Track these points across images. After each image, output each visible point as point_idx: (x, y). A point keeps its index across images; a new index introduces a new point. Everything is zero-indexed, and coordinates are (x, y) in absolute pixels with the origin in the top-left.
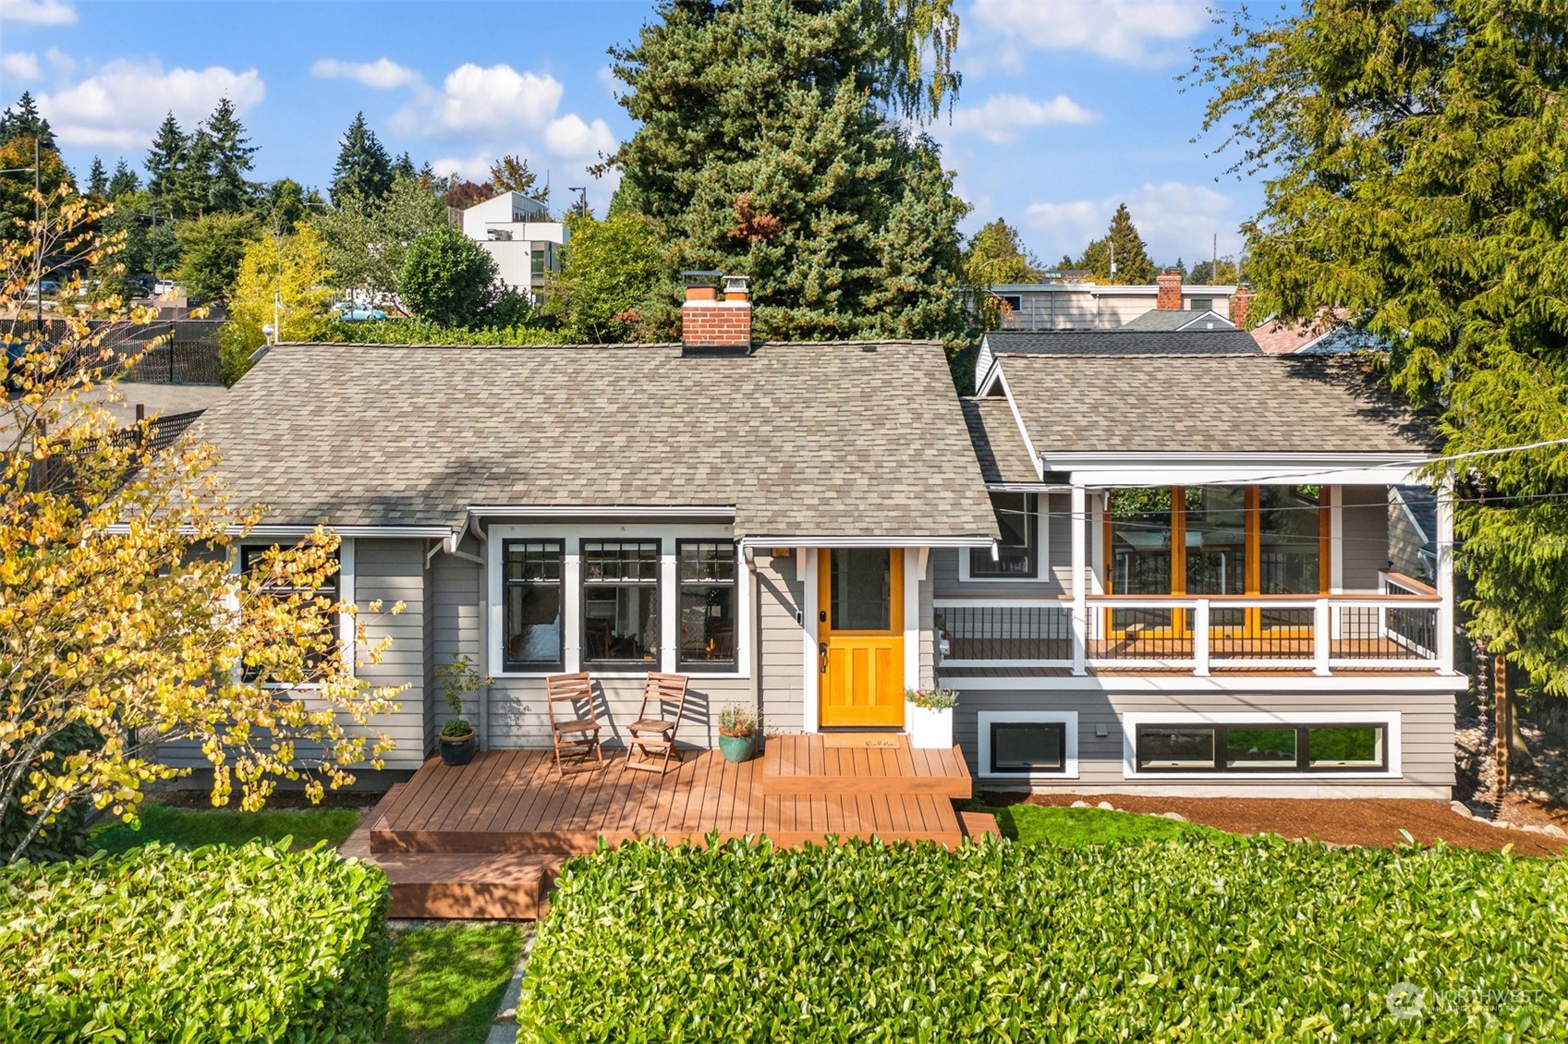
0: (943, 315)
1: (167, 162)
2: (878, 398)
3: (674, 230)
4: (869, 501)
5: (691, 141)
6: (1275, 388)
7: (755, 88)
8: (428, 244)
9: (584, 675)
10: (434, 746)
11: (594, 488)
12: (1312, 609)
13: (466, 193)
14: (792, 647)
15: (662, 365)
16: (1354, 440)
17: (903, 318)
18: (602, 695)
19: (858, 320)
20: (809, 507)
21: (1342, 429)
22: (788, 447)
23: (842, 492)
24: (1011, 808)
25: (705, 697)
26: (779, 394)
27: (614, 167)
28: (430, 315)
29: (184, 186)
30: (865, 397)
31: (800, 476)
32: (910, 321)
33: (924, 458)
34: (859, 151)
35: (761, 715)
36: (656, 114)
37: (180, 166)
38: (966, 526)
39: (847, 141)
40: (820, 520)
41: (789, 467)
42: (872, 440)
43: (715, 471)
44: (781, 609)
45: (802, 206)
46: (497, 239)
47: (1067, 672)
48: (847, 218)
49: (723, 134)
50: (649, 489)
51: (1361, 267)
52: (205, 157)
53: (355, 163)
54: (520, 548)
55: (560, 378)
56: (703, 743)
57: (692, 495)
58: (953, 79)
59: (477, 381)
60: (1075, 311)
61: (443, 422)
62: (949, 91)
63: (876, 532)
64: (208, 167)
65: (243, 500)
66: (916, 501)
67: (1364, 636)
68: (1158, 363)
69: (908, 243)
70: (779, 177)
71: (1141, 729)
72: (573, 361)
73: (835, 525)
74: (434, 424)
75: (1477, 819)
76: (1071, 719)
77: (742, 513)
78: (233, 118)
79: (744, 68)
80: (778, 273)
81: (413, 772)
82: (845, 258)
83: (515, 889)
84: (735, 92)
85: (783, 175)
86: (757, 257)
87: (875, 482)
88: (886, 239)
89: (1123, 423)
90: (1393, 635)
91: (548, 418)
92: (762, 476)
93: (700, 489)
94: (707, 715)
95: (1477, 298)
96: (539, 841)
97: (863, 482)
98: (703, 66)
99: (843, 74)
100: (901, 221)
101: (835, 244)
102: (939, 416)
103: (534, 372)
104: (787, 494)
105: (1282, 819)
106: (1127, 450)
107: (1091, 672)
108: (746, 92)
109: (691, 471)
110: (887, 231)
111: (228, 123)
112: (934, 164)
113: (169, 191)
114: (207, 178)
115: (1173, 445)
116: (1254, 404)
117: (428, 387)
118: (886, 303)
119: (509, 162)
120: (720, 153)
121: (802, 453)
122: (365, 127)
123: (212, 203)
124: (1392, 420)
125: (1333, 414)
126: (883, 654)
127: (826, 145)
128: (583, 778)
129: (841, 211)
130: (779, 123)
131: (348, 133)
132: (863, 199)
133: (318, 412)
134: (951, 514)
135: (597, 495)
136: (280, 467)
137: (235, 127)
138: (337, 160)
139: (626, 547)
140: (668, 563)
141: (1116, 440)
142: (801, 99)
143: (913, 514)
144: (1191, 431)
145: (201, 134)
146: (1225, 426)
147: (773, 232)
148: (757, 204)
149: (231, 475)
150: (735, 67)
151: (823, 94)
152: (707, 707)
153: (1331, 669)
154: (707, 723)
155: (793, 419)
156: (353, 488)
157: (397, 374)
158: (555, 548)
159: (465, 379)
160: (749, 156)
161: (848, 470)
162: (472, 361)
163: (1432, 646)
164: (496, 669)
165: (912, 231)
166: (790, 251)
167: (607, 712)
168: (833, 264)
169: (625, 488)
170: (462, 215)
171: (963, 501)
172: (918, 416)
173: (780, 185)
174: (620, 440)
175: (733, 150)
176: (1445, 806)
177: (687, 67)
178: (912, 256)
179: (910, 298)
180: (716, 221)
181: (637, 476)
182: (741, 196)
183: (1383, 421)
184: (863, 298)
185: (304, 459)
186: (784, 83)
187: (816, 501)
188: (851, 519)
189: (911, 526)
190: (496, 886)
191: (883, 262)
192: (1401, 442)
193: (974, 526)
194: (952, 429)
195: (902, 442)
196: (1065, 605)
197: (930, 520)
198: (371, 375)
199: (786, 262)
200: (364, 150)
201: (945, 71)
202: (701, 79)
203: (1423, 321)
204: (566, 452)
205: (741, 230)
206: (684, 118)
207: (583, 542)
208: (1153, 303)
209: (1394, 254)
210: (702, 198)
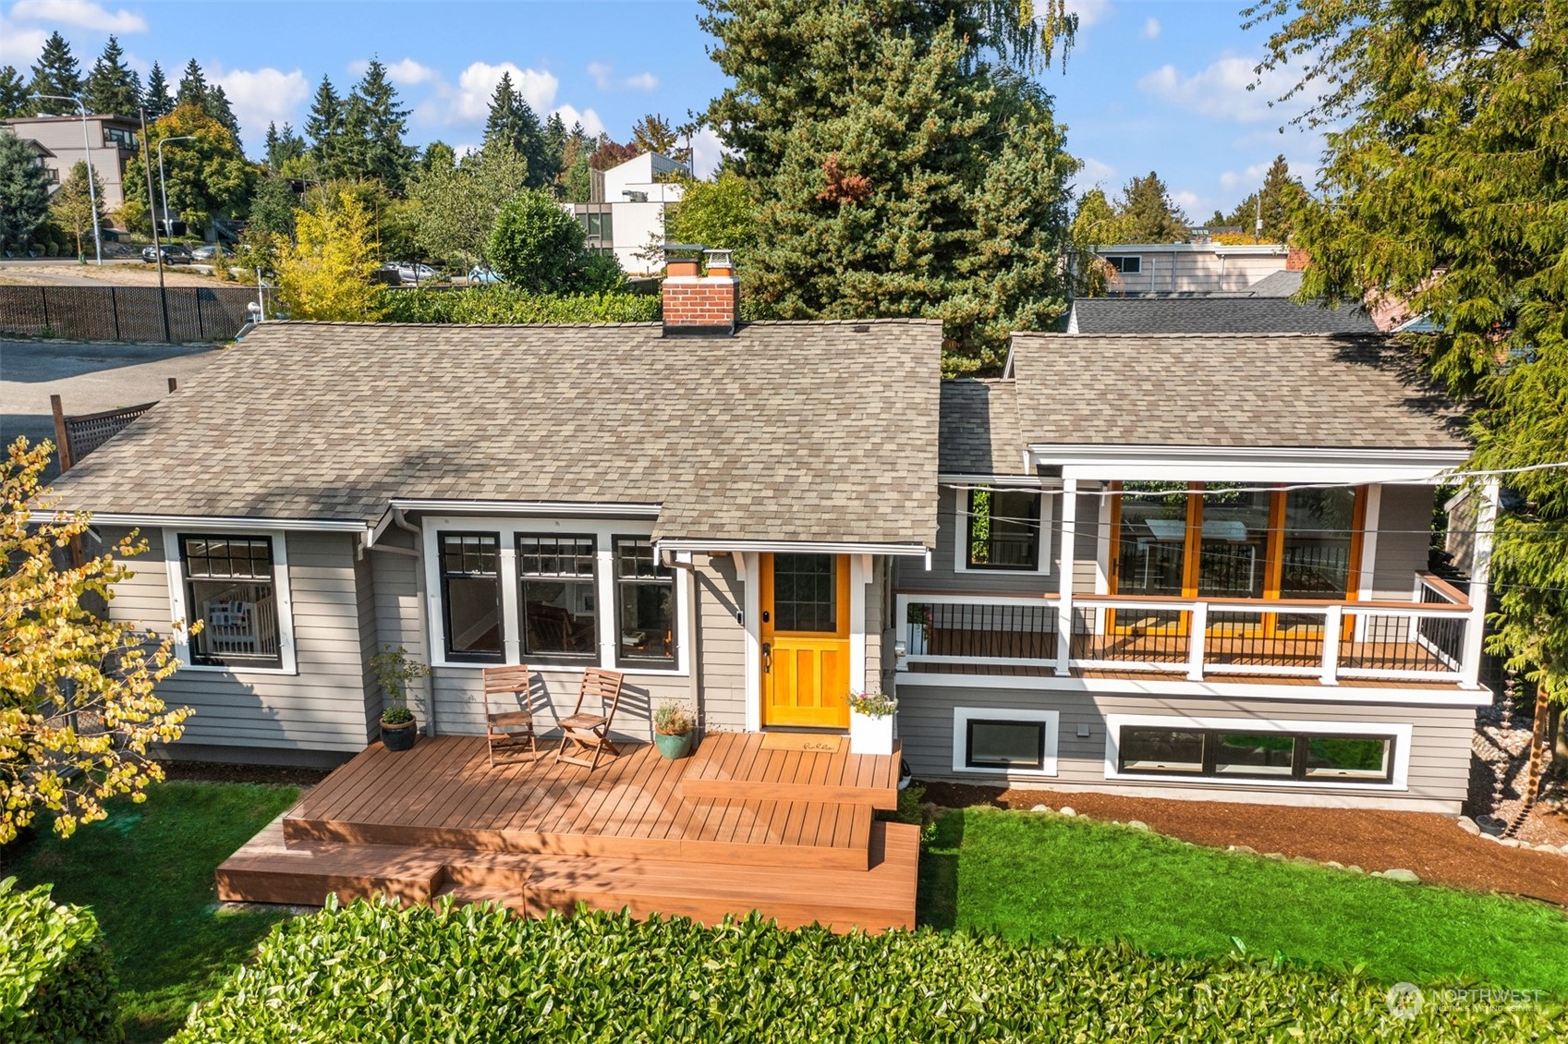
0: (1040, 280)
1: (327, 128)
2: (851, 386)
3: (768, 193)
4: (806, 502)
5: (782, 98)
6: (1314, 373)
7: (846, 38)
8: (514, 209)
9: (523, 667)
10: (375, 733)
11: (523, 482)
12: (1324, 615)
13: (611, 154)
14: (733, 646)
15: (638, 346)
16: (1390, 435)
17: (997, 282)
18: (544, 687)
19: (949, 285)
20: (740, 507)
21: (1379, 422)
22: (740, 439)
23: (779, 490)
24: (966, 810)
25: (646, 693)
26: (750, 379)
27: (706, 127)
28: (520, 282)
29: (343, 151)
30: (841, 383)
31: (741, 472)
32: (1004, 286)
33: (881, 453)
34: (956, 105)
35: (701, 711)
36: (748, 68)
37: (340, 131)
38: (902, 532)
39: (943, 95)
40: (748, 522)
41: (733, 461)
42: (830, 432)
43: (656, 463)
44: (722, 609)
45: (893, 165)
46: (632, 201)
47: (1050, 672)
48: (942, 178)
49: (815, 89)
50: (580, 483)
51: (1410, 237)
52: (361, 122)
53: (504, 125)
54: (457, 541)
55: (531, 360)
56: (646, 737)
57: (620, 491)
58: (1069, 22)
59: (446, 363)
60: (1200, 273)
61: (397, 406)
62: (1064, 36)
63: (802, 537)
64: (365, 132)
65: (174, 488)
66: (856, 503)
67: (1391, 640)
68: (1187, 344)
69: (1005, 204)
70: (869, 135)
71: (1126, 732)
72: (550, 341)
73: (761, 528)
74: (386, 409)
75: (1485, 836)
76: (1051, 719)
77: (667, 513)
78: (385, 82)
79: (835, 17)
80: (869, 236)
81: (354, 754)
82: (940, 220)
83: (411, 885)
84: (826, 42)
85: (874, 131)
86: (845, 221)
87: (818, 480)
88: (982, 200)
89: (1129, 412)
90: (1424, 641)
91: (504, 404)
92: (701, 472)
93: (632, 485)
94: (649, 710)
95: (1538, 275)
96: (447, 836)
97: (805, 478)
98: (794, 15)
99: (940, 20)
100: (998, 180)
101: (928, 205)
102: (912, 406)
103: (506, 353)
104: (722, 492)
105: (1267, 828)
106: (1127, 442)
107: (1077, 672)
108: (837, 42)
109: (629, 465)
110: (983, 190)
111: (381, 87)
112: (1044, 115)
113: (330, 156)
114: (364, 143)
115: (1179, 438)
116: (1285, 391)
117: (394, 369)
118: (982, 267)
119: (650, 121)
120: (812, 109)
121: (751, 446)
122: (513, 89)
123: (370, 167)
124: (1442, 411)
125: (1374, 404)
126: (829, 657)
127: (920, 99)
128: (515, 769)
129: (935, 170)
130: (871, 76)
131: (496, 94)
132: (959, 156)
133: (278, 396)
134: (889, 517)
135: (524, 489)
136: (221, 454)
137: (388, 91)
138: (486, 122)
139: (562, 542)
140: (605, 559)
141: (1116, 432)
142: (895, 49)
143: (848, 517)
144: (1204, 422)
145: (355, 98)
146: (1243, 417)
147: (864, 194)
148: (847, 163)
149: (171, 462)
150: (826, 15)
151: (919, 42)
152: (648, 702)
153: (1339, 678)
154: (649, 718)
155: (756, 408)
156: (285, 478)
157: (368, 354)
158: (490, 541)
159: (435, 361)
160: (843, 111)
161: (794, 466)
162: (448, 341)
163: (1456, 654)
164: (438, 659)
165: (1010, 190)
166: (881, 213)
167: (549, 704)
168: (924, 227)
169: (556, 482)
170: (603, 176)
171: (908, 504)
172: (888, 405)
173: (870, 143)
174: (568, 429)
175: (826, 107)
176: (1450, 821)
177: (776, 16)
178: (1008, 217)
179: (1005, 262)
180: (806, 183)
181: (573, 469)
182: (830, 155)
183: (1430, 413)
184: (957, 263)
185: (247, 445)
186: (877, 31)
187: (749, 501)
188: (779, 522)
189: (842, 530)
190: (391, 881)
191: (978, 224)
192: (1444, 438)
193: (910, 532)
194: (922, 421)
195: (863, 434)
196: (1052, 604)
197: (865, 524)
198: (343, 356)
199: (876, 225)
200: (513, 112)
201: (1057, 14)
202: (791, 30)
203: (1469, 302)
204: (508, 442)
205: (830, 191)
206: (775, 72)
207: (518, 536)
208: (1281, 264)
209: (1445, 223)
210: (793, 157)
